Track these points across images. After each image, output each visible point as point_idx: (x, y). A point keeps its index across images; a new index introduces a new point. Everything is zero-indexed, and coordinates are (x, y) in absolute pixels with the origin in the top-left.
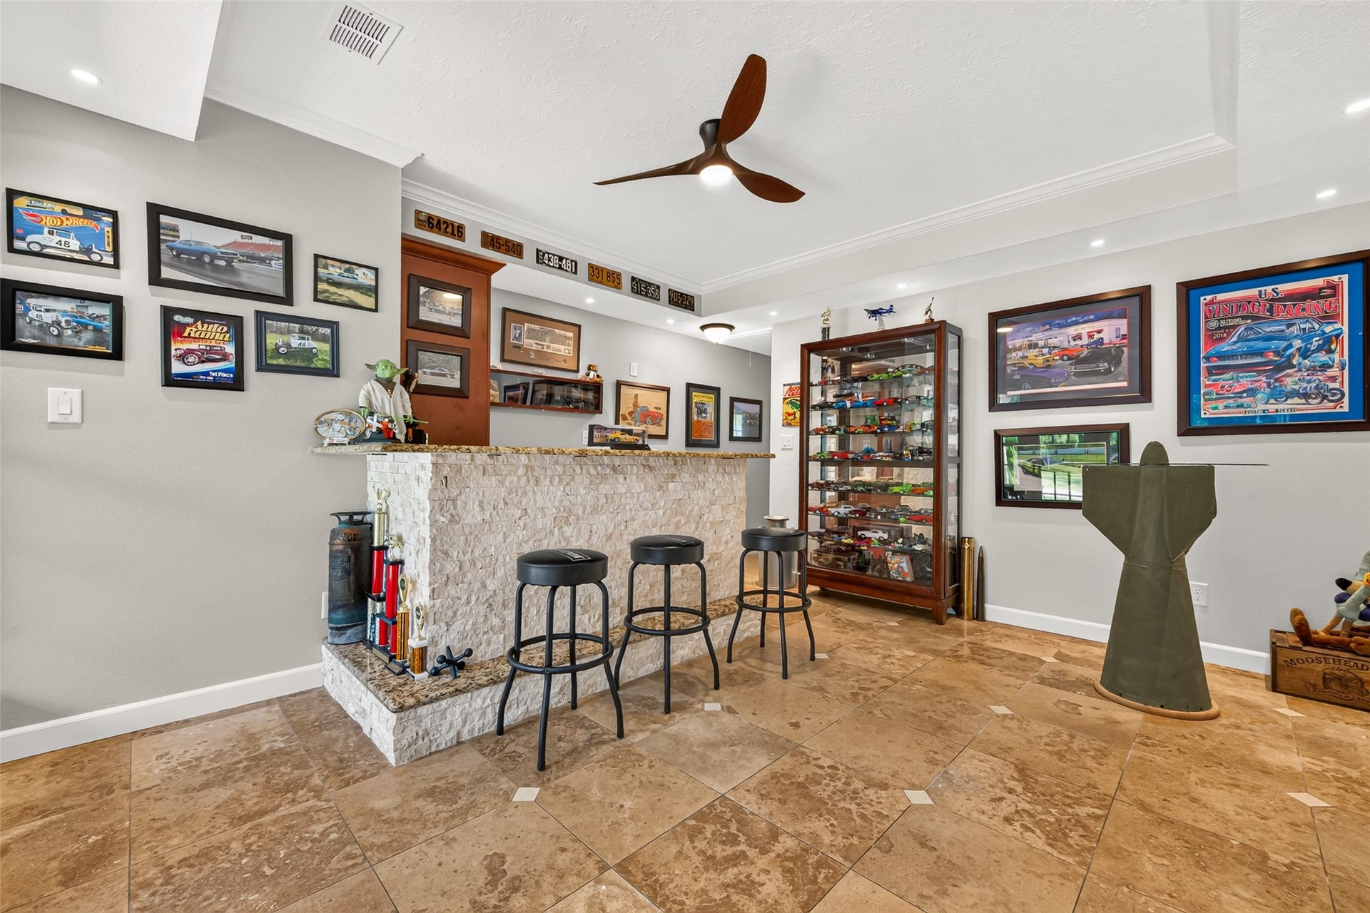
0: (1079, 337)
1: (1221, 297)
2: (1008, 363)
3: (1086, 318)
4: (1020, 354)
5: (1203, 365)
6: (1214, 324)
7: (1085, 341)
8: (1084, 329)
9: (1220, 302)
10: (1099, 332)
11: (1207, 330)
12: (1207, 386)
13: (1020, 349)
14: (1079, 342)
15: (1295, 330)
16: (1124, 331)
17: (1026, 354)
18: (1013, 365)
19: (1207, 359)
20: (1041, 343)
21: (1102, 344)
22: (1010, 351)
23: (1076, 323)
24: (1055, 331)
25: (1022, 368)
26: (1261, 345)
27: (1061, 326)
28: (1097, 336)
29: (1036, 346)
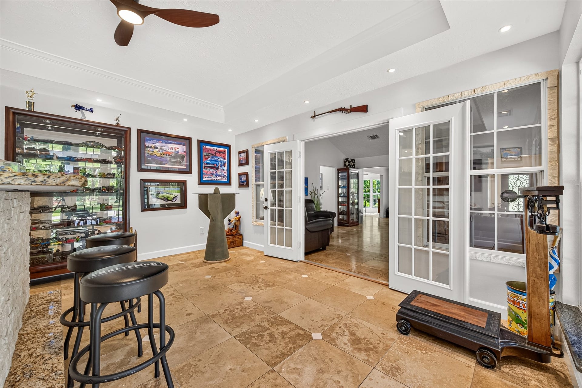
0: (171, 148)
1: (207, 147)
2: (146, 152)
3: (174, 142)
4: (151, 149)
5: (203, 165)
6: (205, 155)
7: (174, 150)
8: (174, 146)
9: (207, 149)
10: (178, 148)
11: (204, 155)
12: (204, 171)
13: (151, 147)
14: (171, 150)
15: (219, 159)
16: (185, 150)
17: (153, 150)
18: (149, 153)
19: (204, 163)
20: (159, 148)
21: (179, 153)
22: (147, 147)
23: (171, 143)
24: (164, 144)
25: (152, 156)
26: (214, 162)
27: (166, 143)
28: (177, 150)
29: (157, 148)
